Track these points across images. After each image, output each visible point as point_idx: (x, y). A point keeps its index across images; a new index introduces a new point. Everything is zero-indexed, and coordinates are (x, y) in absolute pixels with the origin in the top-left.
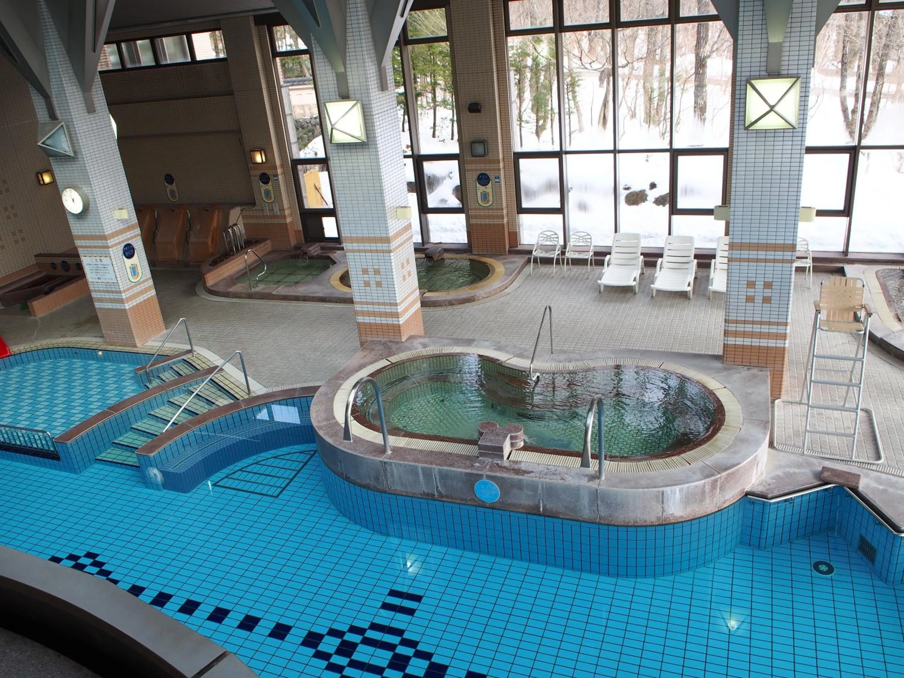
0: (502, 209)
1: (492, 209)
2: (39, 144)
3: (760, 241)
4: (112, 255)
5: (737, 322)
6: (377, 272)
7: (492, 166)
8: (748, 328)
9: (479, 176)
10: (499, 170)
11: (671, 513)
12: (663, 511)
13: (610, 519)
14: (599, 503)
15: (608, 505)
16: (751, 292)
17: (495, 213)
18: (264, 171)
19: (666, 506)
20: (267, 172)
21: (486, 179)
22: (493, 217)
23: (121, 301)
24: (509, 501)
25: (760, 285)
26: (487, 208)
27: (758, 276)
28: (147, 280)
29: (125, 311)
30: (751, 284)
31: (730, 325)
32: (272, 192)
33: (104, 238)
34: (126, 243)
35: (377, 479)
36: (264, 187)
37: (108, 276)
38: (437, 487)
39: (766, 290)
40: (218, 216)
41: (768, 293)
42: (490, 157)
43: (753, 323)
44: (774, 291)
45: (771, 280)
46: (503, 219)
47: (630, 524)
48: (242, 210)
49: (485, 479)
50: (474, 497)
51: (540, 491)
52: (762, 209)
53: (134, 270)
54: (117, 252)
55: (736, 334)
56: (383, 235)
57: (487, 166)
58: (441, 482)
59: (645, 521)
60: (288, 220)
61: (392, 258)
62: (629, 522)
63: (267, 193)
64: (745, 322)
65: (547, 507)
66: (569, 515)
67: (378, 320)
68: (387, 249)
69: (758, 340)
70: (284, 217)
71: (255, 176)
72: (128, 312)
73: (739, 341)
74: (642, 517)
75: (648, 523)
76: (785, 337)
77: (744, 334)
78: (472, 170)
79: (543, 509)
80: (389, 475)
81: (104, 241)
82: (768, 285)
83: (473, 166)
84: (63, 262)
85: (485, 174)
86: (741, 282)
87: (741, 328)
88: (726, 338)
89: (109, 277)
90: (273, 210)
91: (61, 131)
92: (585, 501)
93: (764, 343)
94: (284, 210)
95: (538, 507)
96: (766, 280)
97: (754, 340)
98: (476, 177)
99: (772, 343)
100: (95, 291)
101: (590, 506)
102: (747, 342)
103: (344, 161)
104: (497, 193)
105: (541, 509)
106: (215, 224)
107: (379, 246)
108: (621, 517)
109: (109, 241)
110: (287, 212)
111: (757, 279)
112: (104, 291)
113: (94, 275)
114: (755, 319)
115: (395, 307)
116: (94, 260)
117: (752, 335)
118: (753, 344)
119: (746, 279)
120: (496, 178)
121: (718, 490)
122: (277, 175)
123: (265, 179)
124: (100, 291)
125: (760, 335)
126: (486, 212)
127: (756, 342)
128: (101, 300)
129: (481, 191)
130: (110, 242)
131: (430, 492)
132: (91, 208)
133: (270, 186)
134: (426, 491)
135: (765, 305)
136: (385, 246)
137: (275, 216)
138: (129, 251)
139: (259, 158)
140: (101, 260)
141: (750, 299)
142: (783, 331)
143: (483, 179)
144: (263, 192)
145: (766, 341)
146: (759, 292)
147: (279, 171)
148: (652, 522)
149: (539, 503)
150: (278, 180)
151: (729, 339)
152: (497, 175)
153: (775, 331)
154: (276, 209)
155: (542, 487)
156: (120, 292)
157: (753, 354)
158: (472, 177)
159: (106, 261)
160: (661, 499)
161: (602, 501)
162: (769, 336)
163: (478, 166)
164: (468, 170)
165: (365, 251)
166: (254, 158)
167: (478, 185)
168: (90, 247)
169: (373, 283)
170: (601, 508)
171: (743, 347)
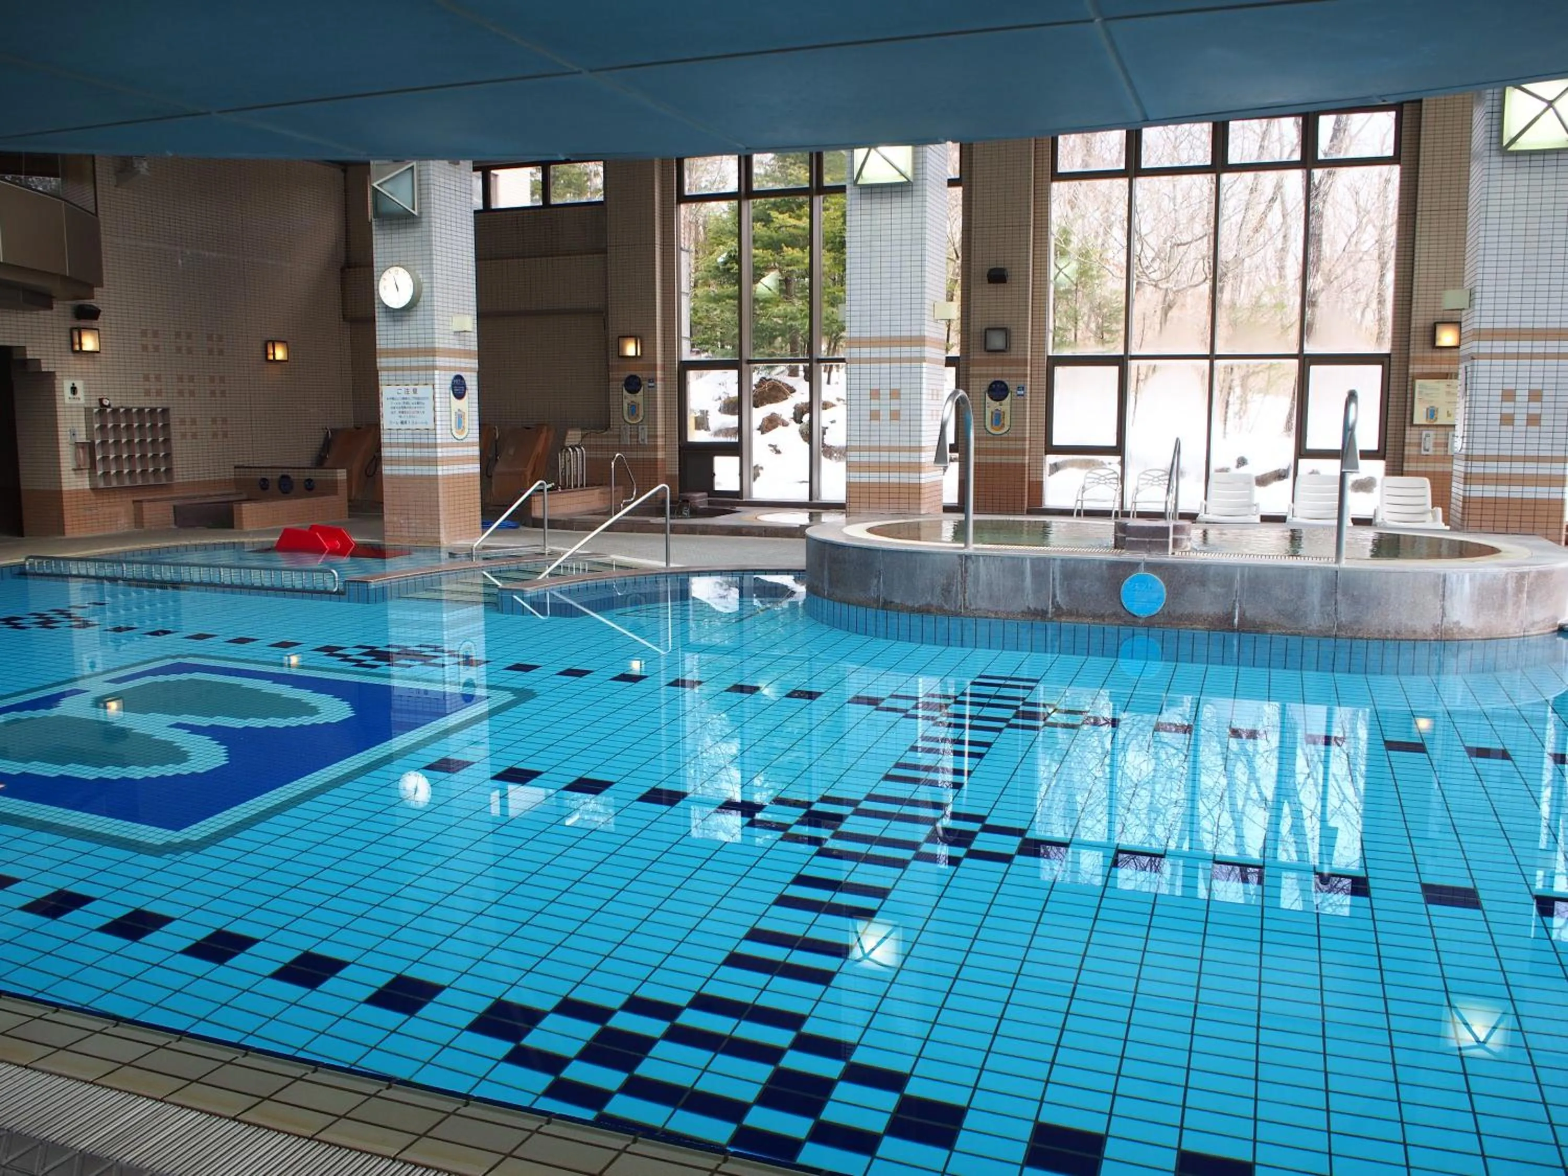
0: (1024, 439)
1: (1008, 439)
2: (375, 185)
3: (1523, 326)
4: (437, 382)
5: (1485, 458)
6: (895, 394)
7: (1013, 370)
8: (1505, 468)
9: (991, 386)
10: (1026, 376)
11: (1455, 619)
12: (1444, 614)
13: (1356, 627)
14: (1339, 597)
15: (1355, 601)
16: (1508, 408)
17: (1012, 445)
18: (633, 373)
19: (1448, 605)
20: (638, 374)
21: (1002, 390)
22: (1008, 452)
23: (434, 461)
24: (1180, 611)
25: (1522, 396)
26: (1000, 438)
27: (1519, 380)
28: (472, 444)
29: (436, 477)
30: (1509, 395)
31: (1475, 464)
32: (641, 407)
33: (432, 352)
34: (458, 373)
35: (946, 590)
36: (628, 398)
37: (421, 418)
38: (1054, 596)
39: (1532, 404)
40: (546, 439)
41: (1535, 407)
42: (1014, 354)
43: (1512, 459)
44: (1544, 405)
45: (1540, 387)
46: (1024, 454)
47: (1389, 636)
48: (583, 437)
49: (1142, 572)
50: (1119, 609)
51: (1237, 586)
52: (1525, 276)
53: (460, 417)
54: (443, 380)
55: (1484, 479)
56: (914, 334)
57: (1007, 370)
58: (1061, 585)
59: (1415, 632)
60: (660, 455)
61: (924, 370)
62: (1388, 632)
63: (633, 408)
64: (1498, 459)
65: (1247, 614)
66: (1285, 628)
67: (884, 478)
68: (918, 355)
69: (1520, 488)
70: (655, 448)
71: (618, 380)
72: (440, 482)
73: (1490, 491)
74: (1410, 624)
75: (1419, 636)
76: (1564, 481)
77: (1498, 480)
78: (980, 376)
79: (1240, 619)
80: (970, 580)
81: (431, 358)
82: (1535, 396)
83: (984, 370)
84: (283, 477)
85: (1002, 383)
86: (1492, 392)
87: (1491, 468)
88: (1468, 487)
89: (422, 420)
90: (638, 436)
91: (408, 176)
92: (1315, 598)
93: (1529, 492)
94: (656, 436)
95: (1230, 616)
96: (1533, 387)
97: (1513, 488)
98: (986, 387)
99: (1542, 493)
100: (391, 445)
101: (1322, 606)
102: (1503, 491)
103: (868, 217)
104: (1019, 413)
105: (1236, 620)
106: (539, 448)
107: (906, 352)
108: (1374, 621)
109: (437, 358)
110: (660, 442)
111: (1519, 386)
112: (406, 445)
113: (396, 418)
114: (1515, 453)
115: (917, 454)
116: (402, 392)
117: (1510, 480)
118: (1512, 495)
119: (1500, 386)
120: (1018, 389)
121: (1525, 595)
122: (653, 380)
123: (633, 384)
124: (398, 445)
125: (1524, 480)
126: (997, 444)
127: (1516, 492)
128: (397, 461)
129: (992, 409)
130: (440, 361)
131: (1039, 608)
132: (421, 303)
133: (639, 397)
134: (1032, 607)
135: (1530, 428)
136: (915, 351)
137: (639, 447)
138: (459, 388)
139: (630, 349)
140: (415, 391)
141: (1507, 420)
142: (1561, 472)
143: (998, 391)
144: (625, 405)
145: (1533, 489)
146: (1521, 408)
147: (659, 374)
148: (1425, 634)
149: (1234, 608)
150: (655, 387)
151: (1473, 487)
152: (1021, 384)
153: (1547, 472)
154: (644, 434)
155: (1242, 576)
156: (435, 446)
157: (1511, 512)
158: (980, 386)
159: (424, 391)
160: (1441, 592)
161: (1345, 594)
162: (1537, 480)
163: (991, 370)
164: (974, 376)
165: (880, 360)
166: (623, 349)
167: (988, 399)
168: (403, 369)
169: (885, 415)
170: (1342, 608)
171: (1496, 501)
